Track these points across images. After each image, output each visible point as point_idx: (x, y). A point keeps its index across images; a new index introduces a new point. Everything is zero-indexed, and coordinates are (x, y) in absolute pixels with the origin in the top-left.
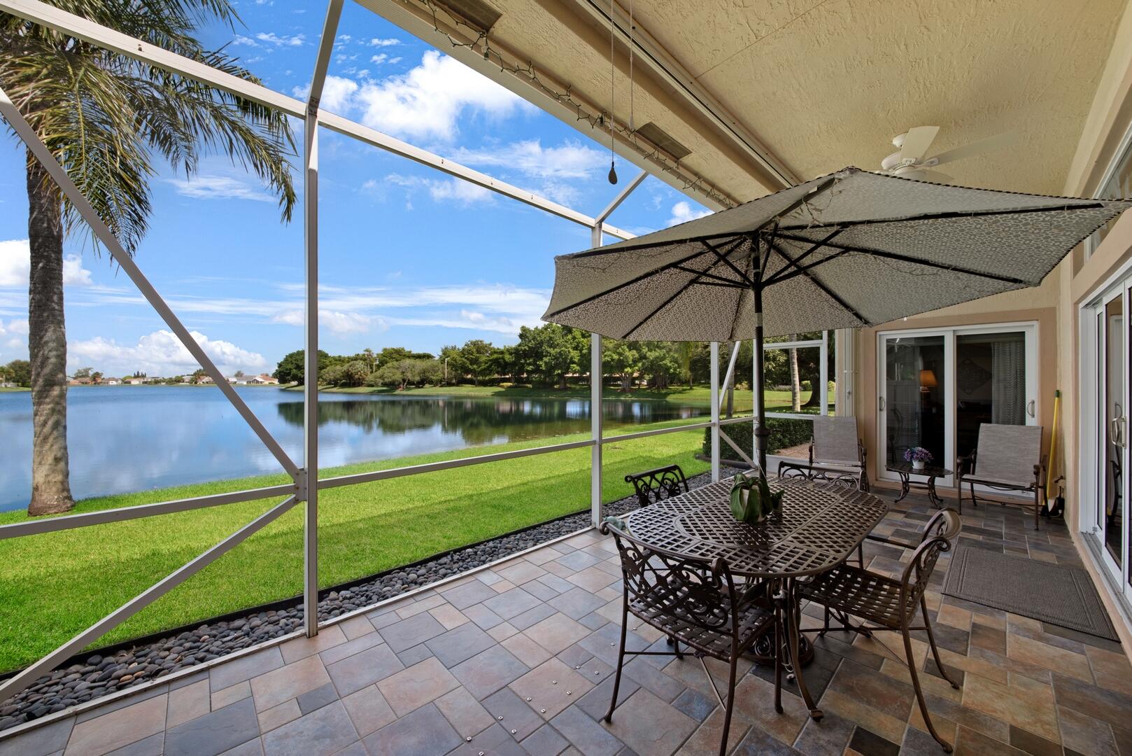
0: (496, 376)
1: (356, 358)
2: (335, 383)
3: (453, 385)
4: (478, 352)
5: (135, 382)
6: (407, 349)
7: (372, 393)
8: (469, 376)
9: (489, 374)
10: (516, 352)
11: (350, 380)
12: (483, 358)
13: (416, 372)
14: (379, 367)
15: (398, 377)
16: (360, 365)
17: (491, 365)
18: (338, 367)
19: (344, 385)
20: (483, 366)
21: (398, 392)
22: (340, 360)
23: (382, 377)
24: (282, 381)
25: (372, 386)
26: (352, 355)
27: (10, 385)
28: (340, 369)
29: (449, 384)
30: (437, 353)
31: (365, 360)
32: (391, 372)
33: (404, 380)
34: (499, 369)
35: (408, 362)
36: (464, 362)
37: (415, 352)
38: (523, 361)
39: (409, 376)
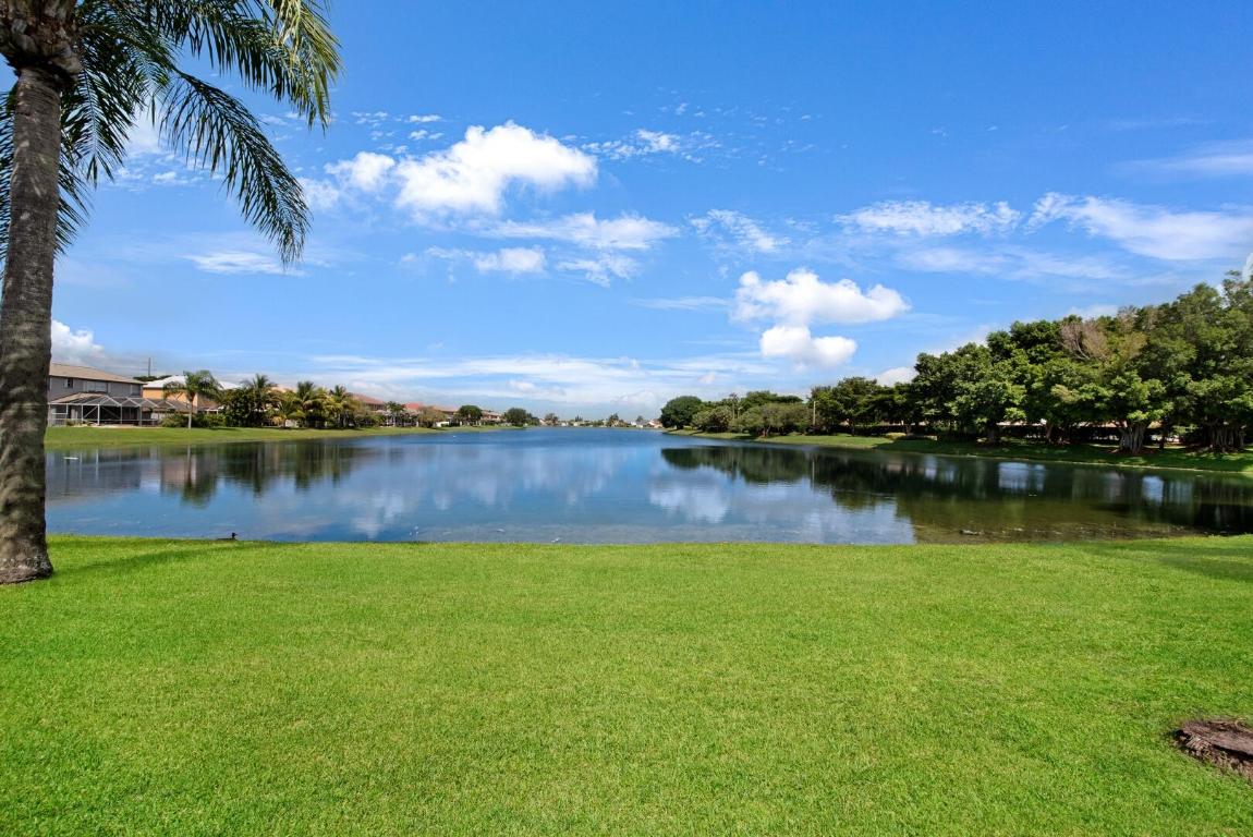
0: (883, 424)
1: (722, 404)
2: (703, 428)
3: (824, 433)
4: (856, 391)
5: (576, 424)
6: (772, 393)
7: (732, 440)
8: (846, 423)
9: (873, 421)
10: (910, 391)
11: (716, 425)
12: (863, 400)
13: (779, 417)
14: (742, 411)
15: (760, 422)
16: (725, 410)
17: (874, 408)
18: (707, 413)
19: (712, 431)
20: (862, 410)
21: (759, 439)
22: (709, 405)
23: (743, 423)
24: (666, 426)
25: (736, 432)
26: (720, 400)
27: (509, 424)
28: (707, 414)
29: (818, 432)
30: (805, 395)
31: (730, 405)
32: (753, 418)
33: (766, 427)
34: (886, 414)
35: (771, 406)
36: (836, 406)
37: (780, 395)
38: (920, 402)
39: (771, 422)
